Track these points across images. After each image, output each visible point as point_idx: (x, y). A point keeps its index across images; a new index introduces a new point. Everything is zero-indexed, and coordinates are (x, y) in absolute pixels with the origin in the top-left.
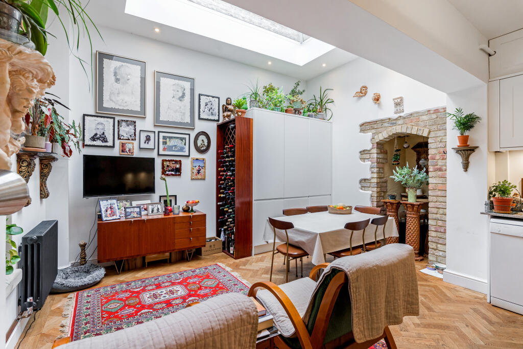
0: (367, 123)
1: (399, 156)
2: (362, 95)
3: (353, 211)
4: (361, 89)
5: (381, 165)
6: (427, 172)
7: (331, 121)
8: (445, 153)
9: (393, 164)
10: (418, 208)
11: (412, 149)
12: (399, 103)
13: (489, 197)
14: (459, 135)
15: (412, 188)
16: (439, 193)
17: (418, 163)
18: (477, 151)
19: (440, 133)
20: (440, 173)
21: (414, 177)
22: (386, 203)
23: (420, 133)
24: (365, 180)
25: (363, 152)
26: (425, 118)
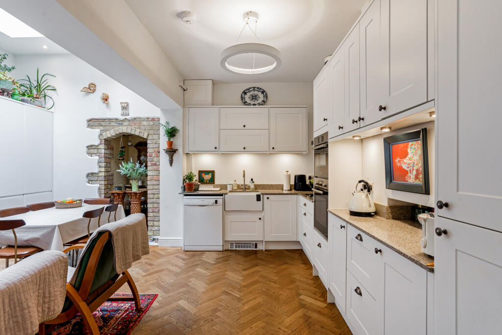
0: (95, 119)
1: (124, 152)
2: (90, 91)
3: (83, 204)
4: (89, 85)
5: (108, 160)
6: (146, 166)
7: (52, 110)
8: (159, 152)
9: (119, 159)
10: (140, 196)
11: (134, 146)
12: (125, 107)
13: (183, 183)
14: (168, 141)
15: (135, 179)
16: (155, 183)
17: (139, 159)
18: (177, 152)
19: (156, 137)
20: (155, 167)
21: (137, 170)
22: (113, 194)
23: (141, 135)
24: (92, 174)
25: (90, 147)
26: (145, 123)
